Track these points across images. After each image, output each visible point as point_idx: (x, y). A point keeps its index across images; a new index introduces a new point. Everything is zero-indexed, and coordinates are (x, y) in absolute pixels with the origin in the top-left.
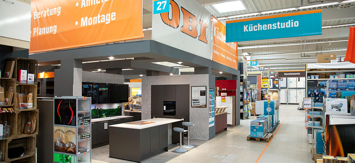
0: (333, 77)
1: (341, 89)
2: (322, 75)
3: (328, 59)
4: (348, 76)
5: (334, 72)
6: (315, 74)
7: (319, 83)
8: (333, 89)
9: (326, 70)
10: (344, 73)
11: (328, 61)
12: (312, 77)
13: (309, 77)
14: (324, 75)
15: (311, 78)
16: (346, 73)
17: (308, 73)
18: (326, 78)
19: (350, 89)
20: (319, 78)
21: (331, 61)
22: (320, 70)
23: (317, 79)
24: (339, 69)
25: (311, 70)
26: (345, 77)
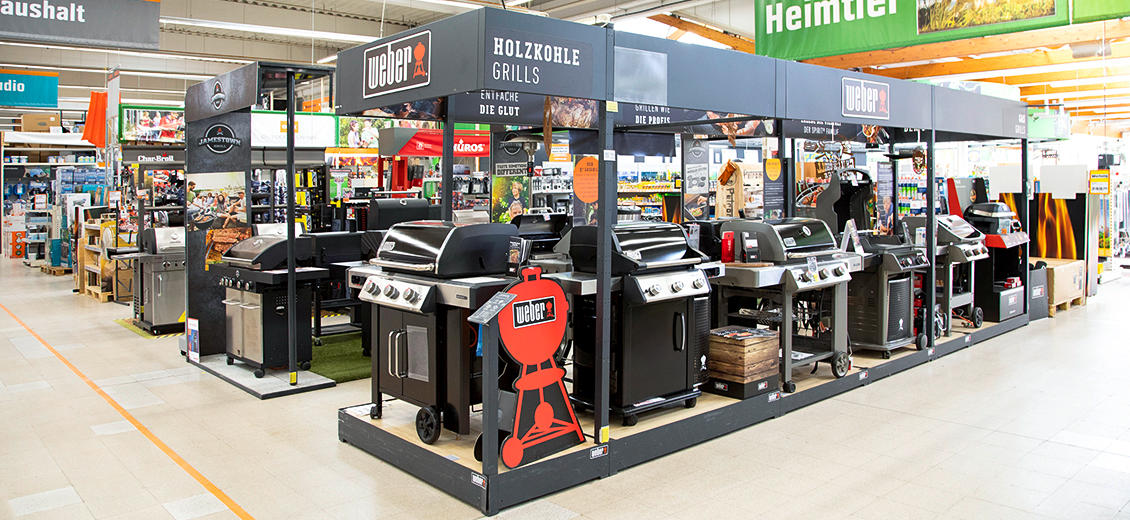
0: (54, 160)
1: (78, 183)
2: (33, 155)
3: (45, 124)
4: (81, 158)
5: (56, 151)
6: (19, 153)
7: (27, 171)
8: (67, 182)
9: (41, 146)
10: (74, 153)
11: (45, 128)
12: (15, 159)
13: (8, 160)
14: (36, 155)
15: (11, 161)
16: (78, 154)
17: (5, 151)
18: (40, 162)
19: (90, 183)
20: (28, 162)
21: (52, 128)
22: (29, 145)
23: (24, 163)
24: (66, 146)
25: (13, 145)
26: (77, 161)
